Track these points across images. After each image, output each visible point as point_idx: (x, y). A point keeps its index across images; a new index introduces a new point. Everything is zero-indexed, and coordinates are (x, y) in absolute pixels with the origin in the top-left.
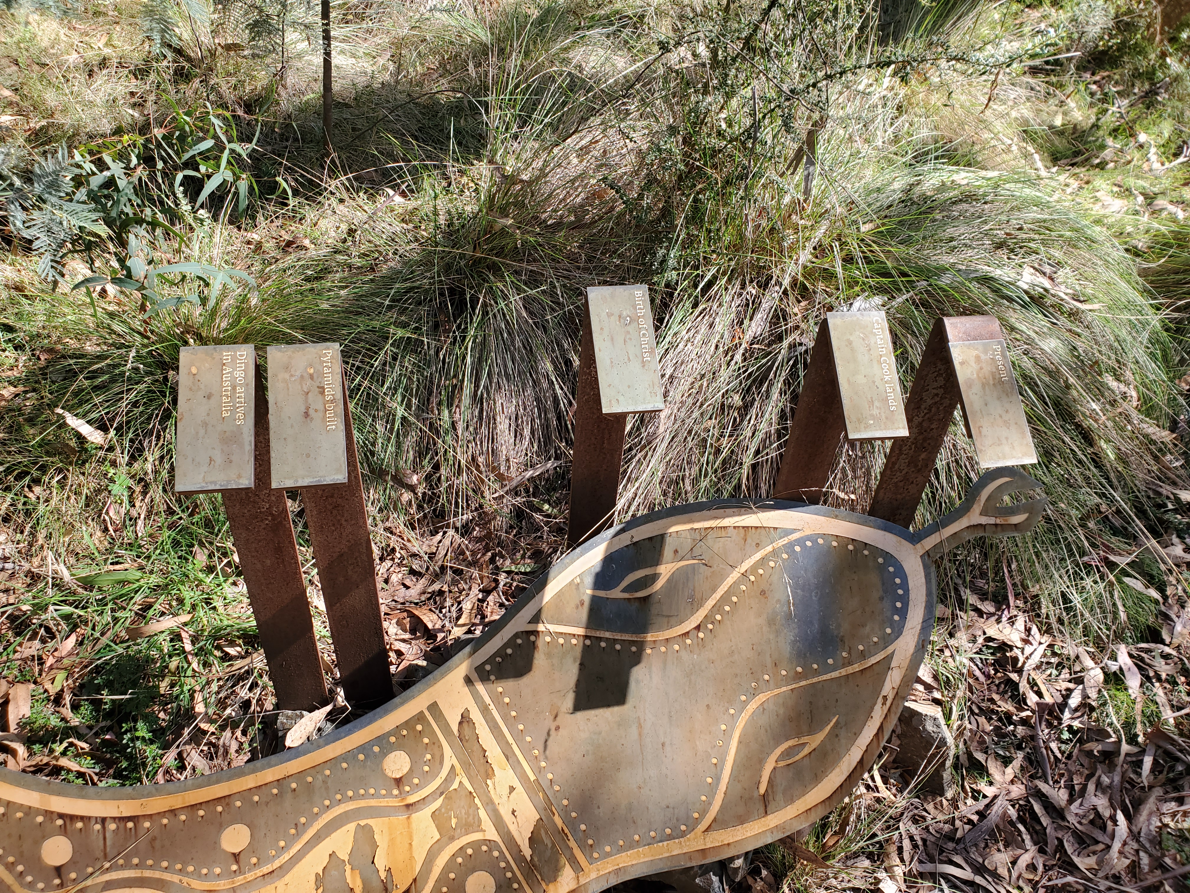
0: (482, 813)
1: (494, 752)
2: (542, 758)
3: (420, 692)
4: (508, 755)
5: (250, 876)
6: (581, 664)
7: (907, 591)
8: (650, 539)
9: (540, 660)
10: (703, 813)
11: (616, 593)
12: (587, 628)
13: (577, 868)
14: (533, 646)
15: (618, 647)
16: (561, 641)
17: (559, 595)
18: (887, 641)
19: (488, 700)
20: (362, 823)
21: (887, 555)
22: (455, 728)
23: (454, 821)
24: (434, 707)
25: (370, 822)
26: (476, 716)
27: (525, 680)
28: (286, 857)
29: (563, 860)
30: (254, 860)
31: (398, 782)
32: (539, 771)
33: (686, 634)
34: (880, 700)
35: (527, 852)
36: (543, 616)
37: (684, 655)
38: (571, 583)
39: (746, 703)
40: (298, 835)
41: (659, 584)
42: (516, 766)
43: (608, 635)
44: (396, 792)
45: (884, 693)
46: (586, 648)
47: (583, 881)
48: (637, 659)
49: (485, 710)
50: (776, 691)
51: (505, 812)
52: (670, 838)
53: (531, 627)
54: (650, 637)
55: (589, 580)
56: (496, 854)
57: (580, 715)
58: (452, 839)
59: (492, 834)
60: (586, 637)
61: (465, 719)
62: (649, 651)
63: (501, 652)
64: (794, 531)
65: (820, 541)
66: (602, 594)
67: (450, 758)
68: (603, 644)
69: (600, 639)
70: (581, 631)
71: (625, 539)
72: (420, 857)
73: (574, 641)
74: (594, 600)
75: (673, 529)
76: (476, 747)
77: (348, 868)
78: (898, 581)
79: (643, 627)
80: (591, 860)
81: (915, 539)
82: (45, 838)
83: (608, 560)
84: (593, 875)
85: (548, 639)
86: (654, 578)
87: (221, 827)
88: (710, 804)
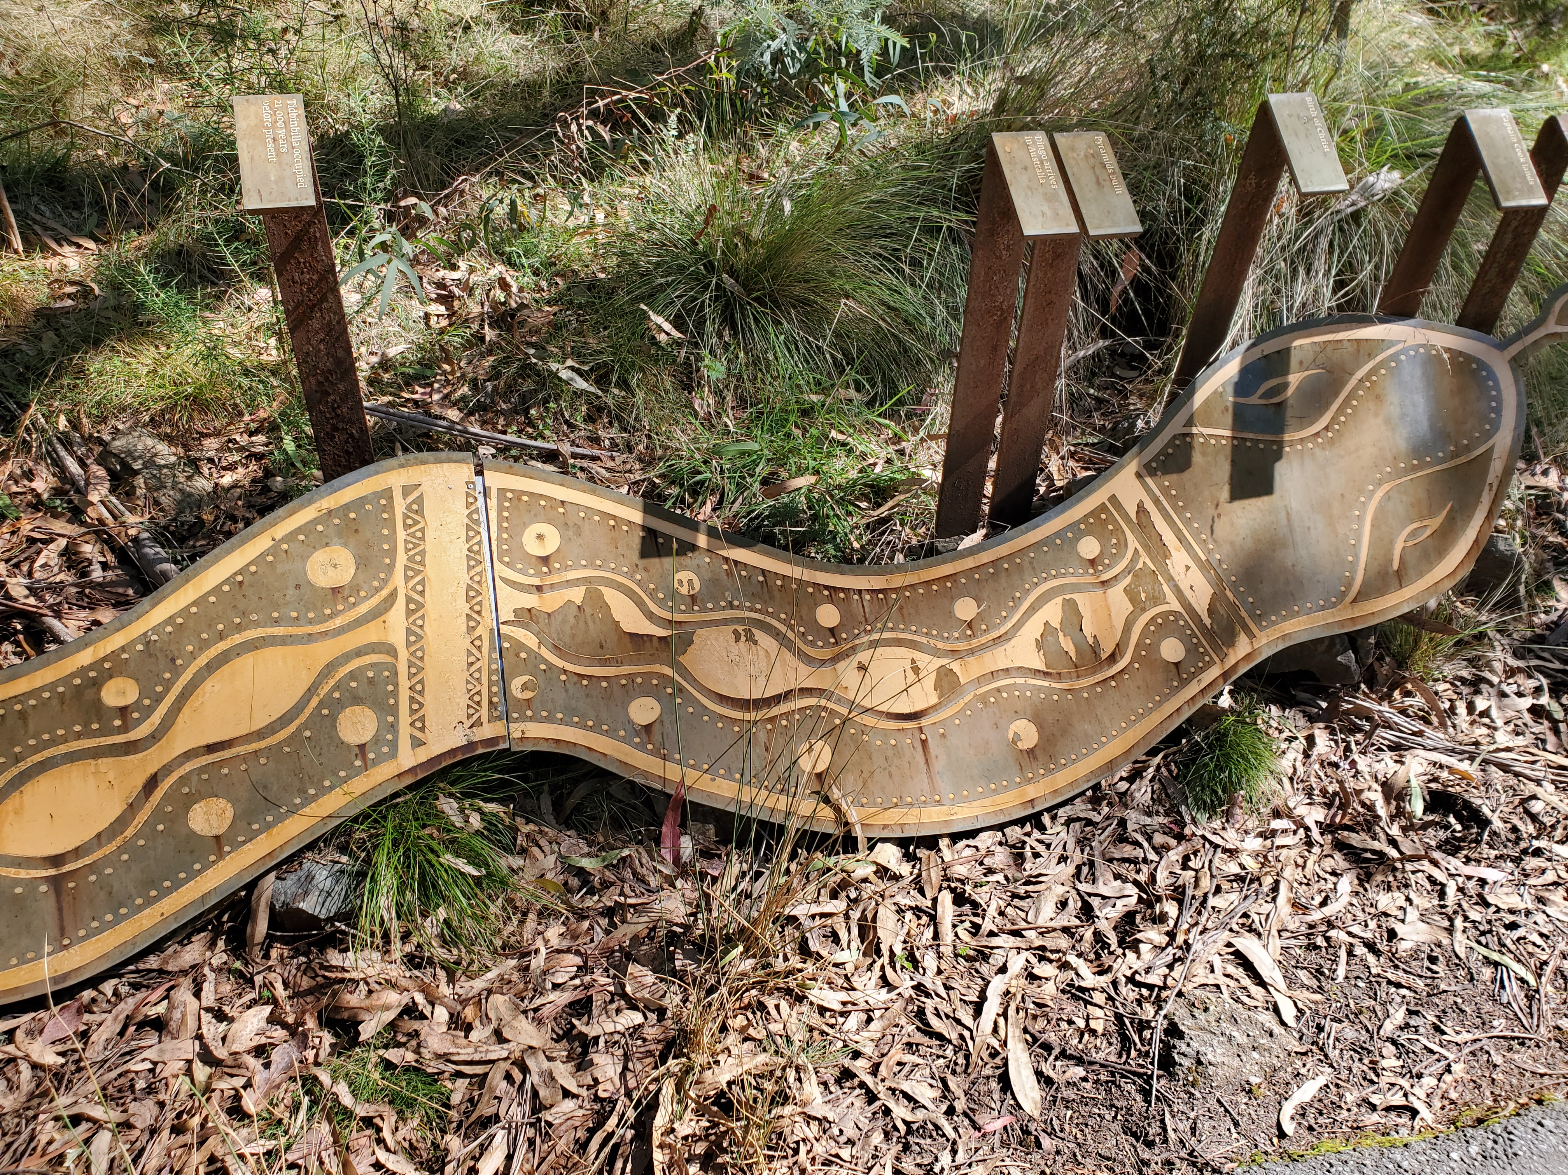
0: (1165, 588)
1: (1169, 537)
2: (1210, 540)
3: (1100, 487)
4: (1181, 539)
5: (983, 639)
6: (1233, 461)
7: (1499, 391)
8: (1278, 352)
9: (1197, 457)
10: (1349, 586)
11: (1254, 400)
12: (1233, 430)
13: (1251, 635)
14: (1190, 446)
15: (1261, 446)
16: (1213, 441)
17: (1206, 402)
18: (1488, 435)
19: (1158, 493)
20: (1067, 597)
21: (1478, 361)
22: (1133, 516)
23: (1143, 596)
24: (1113, 499)
25: (1073, 596)
26: (1149, 505)
27: (1186, 475)
28: (1009, 625)
29: (1238, 628)
30: (984, 627)
31: (1092, 562)
32: (1209, 551)
33: (1317, 434)
34: (1487, 488)
35: (1207, 621)
36: (1196, 421)
37: (1317, 451)
38: (1216, 391)
39: (1373, 492)
40: (1016, 607)
41: (1290, 391)
42: (1189, 548)
43: (1251, 436)
44: (1091, 571)
45: (1489, 481)
46: (1234, 447)
47: (1256, 646)
48: (1278, 455)
49: (1157, 502)
50: (1398, 481)
51: (1184, 587)
52: (1323, 608)
53: (1186, 430)
54: (1287, 437)
55: (1230, 389)
56: (1182, 623)
57: (1238, 504)
58: (1144, 610)
59: (1175, 606)
60: (1234, 438)
61: (1141, 509)
62: (1287, 449)
63: (1163, 452)
64: (1399, 342)
65: (1422, 350)
66: (1242, 400)
67: (1133, 543)
68: (1248, 444)
69: (1245, 439)
70: (1228, 433)
71: (1257, 353)
72: (1119, 625)
73: (1224, 442)
74: (1236, 405)
75: (1297, 343)
76: (1153, 533)
77: (1061, 634)
78: (1491, 383)
79: (1280, 429)
80: (1262, 628)
81: (1502, 346)
82: (817, 605)
83: (1244, 371)
84: (1264, 641)
85: (1202, 440)
86: (1286, 385)
87: (953, 599)
88: (1353, 579)
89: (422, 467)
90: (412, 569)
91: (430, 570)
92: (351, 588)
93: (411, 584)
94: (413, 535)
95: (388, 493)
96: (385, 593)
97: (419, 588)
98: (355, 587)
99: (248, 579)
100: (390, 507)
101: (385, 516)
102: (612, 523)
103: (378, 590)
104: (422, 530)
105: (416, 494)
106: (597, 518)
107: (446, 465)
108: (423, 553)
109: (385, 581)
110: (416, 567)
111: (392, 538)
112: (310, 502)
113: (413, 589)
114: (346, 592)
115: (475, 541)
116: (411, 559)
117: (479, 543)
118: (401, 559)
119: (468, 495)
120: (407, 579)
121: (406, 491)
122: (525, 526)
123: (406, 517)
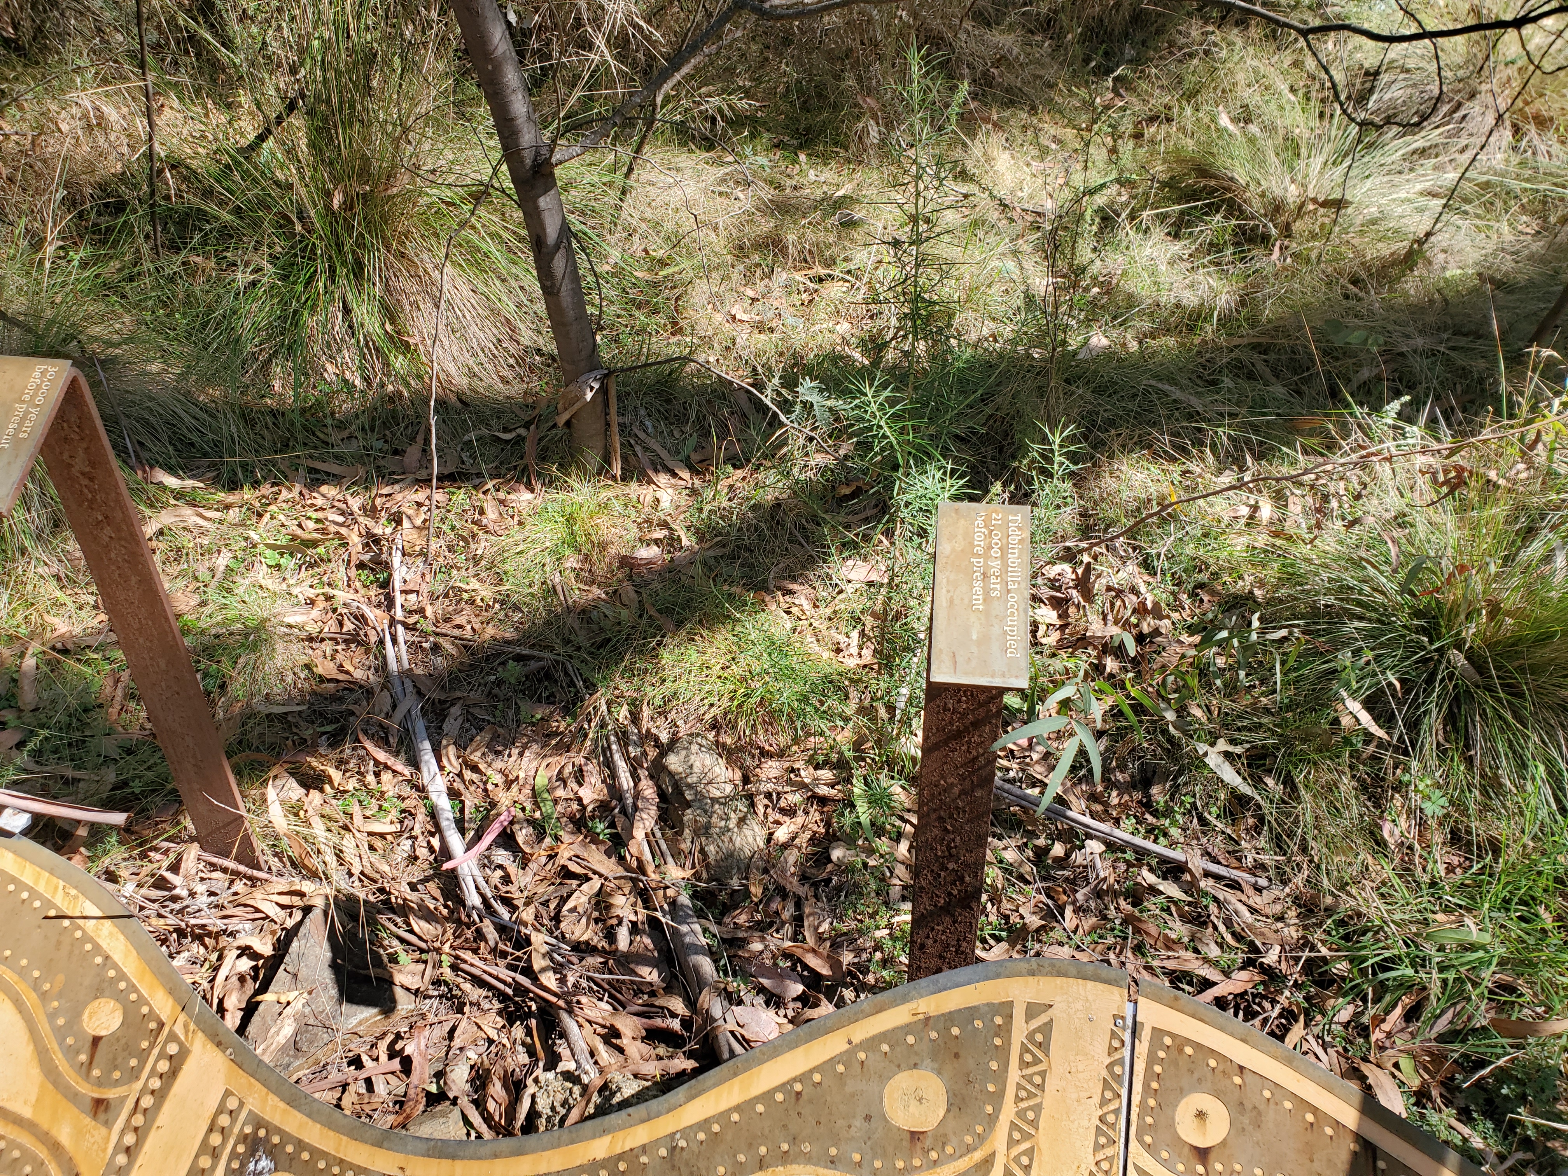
89: (1059, 980)
90: (1020, 1130)
91: (1043, 1138)
92: (936, 1138)
93: (1015, 1152)
94: (1029, 1079)
95: (1006, 1009)
96: (978, 1156)
97: (1025, 1160)
98: (941, 1139)
99: (808, 1093)
100: (1005, 1030)
101: (998, 1041)
102: (1310, 1118)
103: (970, 1149)
104: (1043, 1074)
105: (1043, 1019)
106: (1288, 1105)
107: (1090, 984)
108: (1037, 1109)
109: (981, 1139)
110: (1025, 1127)
111: (1001, 1077)
112: (905, 999)
113: (1017, 1159)
114: (928, 1143)
115: (1112, 1107)
116: (1021, 1114)
117: (1117, 1112)
118: (1008, 1111)
119: (1113, 1034)
120: (1012, 1143)
121: (1032, 1010)
122: (1182, 1092)
123: (1025, 1049)
